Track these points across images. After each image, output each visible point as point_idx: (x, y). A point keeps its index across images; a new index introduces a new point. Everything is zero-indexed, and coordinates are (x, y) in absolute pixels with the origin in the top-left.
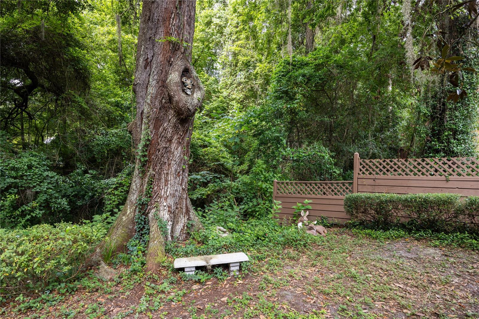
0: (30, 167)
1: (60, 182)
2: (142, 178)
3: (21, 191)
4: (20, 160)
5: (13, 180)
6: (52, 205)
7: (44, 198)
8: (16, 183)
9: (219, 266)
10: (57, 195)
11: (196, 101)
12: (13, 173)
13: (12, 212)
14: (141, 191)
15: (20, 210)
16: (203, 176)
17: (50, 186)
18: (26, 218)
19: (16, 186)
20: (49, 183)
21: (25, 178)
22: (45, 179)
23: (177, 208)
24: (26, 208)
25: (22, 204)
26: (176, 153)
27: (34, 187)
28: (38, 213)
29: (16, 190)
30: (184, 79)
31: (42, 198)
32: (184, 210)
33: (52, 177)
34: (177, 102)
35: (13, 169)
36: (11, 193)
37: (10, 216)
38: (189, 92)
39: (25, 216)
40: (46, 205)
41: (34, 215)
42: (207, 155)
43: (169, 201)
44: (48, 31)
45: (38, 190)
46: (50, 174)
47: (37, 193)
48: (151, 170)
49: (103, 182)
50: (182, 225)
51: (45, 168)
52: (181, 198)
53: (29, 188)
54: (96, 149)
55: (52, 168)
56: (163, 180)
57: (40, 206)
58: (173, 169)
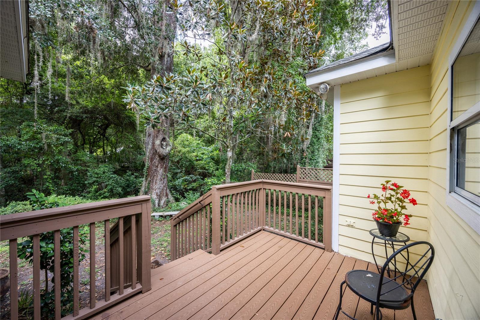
0: (104, 173)
1: (118, 179)
2: (146, 181)
3: (100, 184)
4: (99, 169)
5: (96, 179)
6: (114, 191)
7: (110, 187)
8: (97, 180)
9: (168, 216)
10: (116, 186)
11: (168, 151)
12: (96, 176)
13: (95, 194)
14: (145, 187)
15: (99, 193)
16: (191, 178)
17: (113, 182)
18: (101, 197)
19: (97, 182)
20: (113, 180)
21: (101, 178)
22: (111, 178)
23: (161, 194)
24: (102, 192)
25: (100, 190)
26: (160, 171)
27: (106, 182)
28: (107, 194)
29: (97, 184)
30: (162, 143)
31: (109, 187)
32: (165, 195)
33: (114, 177)
34: (159, 153)
35: (96, 173)
36: (95, 185)
37: (94, 196)
38: (164, 148)
39: (101, 195)
40: (111, 190)
41: (105, 195)
42: (199, 165)
43: (157, 191)
44: (115, 103)
45: (107, 184)
46: (113, 176)
47: (107, 185)
48: (149, 178)
49: (140, 179)
50: (164, 201)
51: (111, 173)
52: (163, 189)
53: (103, 182)
54: (138, 162)
55: (115, 173)
56: (154, 182)
57: (108, 191)
58: (159, 178)
